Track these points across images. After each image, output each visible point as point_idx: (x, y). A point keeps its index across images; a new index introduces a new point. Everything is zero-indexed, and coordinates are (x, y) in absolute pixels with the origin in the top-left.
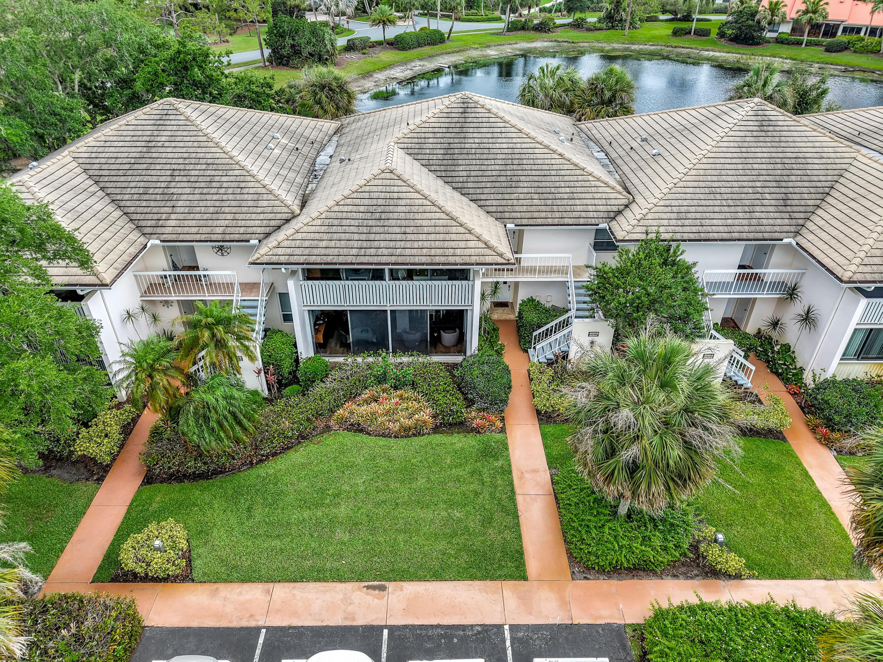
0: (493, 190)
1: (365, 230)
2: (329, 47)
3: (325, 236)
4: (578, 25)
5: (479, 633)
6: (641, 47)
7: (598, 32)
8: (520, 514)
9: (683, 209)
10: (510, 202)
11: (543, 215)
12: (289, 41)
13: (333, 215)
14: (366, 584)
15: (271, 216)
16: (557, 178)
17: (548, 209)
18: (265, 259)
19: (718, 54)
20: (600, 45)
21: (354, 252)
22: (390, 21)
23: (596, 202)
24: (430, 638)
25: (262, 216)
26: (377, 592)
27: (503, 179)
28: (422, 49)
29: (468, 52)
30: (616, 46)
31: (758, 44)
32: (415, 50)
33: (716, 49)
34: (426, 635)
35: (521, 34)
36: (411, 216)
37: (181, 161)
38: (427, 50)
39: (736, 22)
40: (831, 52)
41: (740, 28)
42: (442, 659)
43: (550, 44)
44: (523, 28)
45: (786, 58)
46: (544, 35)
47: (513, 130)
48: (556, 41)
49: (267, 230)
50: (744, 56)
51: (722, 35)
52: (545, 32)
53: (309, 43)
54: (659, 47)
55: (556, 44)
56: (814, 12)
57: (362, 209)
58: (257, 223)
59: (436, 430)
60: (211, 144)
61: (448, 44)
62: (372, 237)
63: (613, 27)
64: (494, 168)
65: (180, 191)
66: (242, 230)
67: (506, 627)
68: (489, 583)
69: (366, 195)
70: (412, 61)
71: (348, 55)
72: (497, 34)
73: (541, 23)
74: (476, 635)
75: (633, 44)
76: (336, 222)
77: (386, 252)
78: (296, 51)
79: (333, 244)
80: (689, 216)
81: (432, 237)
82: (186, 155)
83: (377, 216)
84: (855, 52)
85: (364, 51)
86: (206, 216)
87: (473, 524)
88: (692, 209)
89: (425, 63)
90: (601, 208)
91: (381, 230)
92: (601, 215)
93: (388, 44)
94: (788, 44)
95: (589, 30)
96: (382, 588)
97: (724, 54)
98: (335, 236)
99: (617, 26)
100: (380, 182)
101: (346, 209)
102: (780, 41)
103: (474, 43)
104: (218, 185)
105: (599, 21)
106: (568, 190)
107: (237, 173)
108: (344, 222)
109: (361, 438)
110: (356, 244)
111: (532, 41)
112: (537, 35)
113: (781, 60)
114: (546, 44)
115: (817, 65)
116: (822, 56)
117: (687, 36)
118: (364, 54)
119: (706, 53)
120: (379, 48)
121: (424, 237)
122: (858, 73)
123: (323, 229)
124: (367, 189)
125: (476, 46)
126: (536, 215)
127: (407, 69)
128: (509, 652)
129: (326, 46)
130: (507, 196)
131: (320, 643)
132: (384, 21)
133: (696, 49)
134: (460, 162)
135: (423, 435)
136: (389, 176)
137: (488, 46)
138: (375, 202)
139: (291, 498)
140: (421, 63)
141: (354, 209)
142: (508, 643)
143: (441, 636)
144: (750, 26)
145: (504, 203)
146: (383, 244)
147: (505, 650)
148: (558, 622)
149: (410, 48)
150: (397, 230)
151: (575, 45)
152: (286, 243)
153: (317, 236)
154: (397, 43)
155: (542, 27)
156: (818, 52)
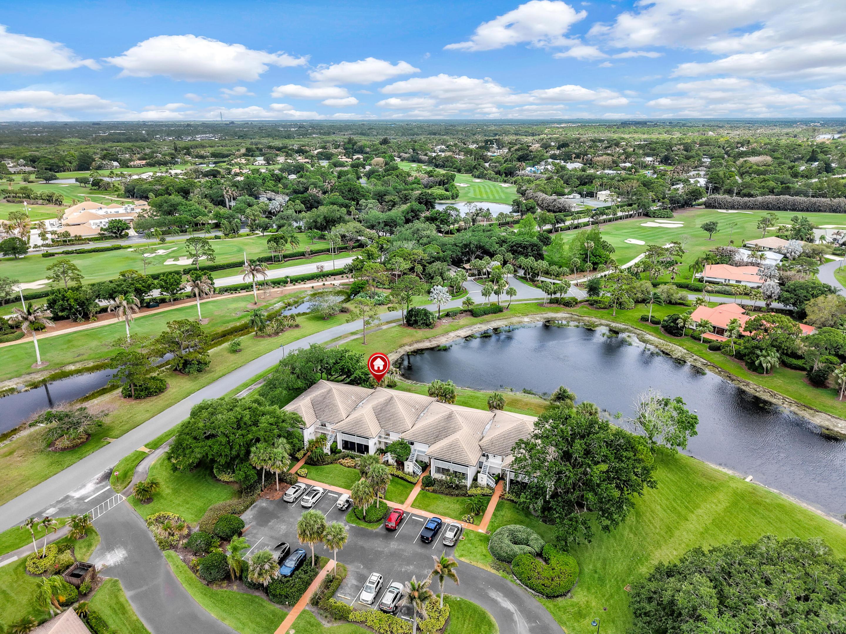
4: (591, 304)
12: (413, 318)
13: (351, 421)
19: (653, 338)
20: (595, 320)
25: (339, 418)
28: (486, 316)
29: (512, 319)
30: (604, 322)
32: (482, 317)
33: (655, 335)
38: (489, 317)
43: (567, 315)
44: (556, 303)
46: (568, 309)
50: (665, 343)
53: (422, 319)
54: (627, 327)
55: (570, 315)
56: (704, 327)
57: (355, 422)
61: (505, 312)
71: (446, 320)
75: (614, 322)
84: (722, 353)
85: (454, 317)
89: (482, 326)
97: (656, 339)
108: (351, 424)
109: (341, 466)
113: (681, 349)
115: (695, 357)
117: (647, 323)
120: (463, 314)
122: (710, 367)
127: (470, 330)
129: (430, 320)
133: (645, 332)
149: (479, 316)
151: (581, 318)
154: (473, 313)
155: (567, 304)
156: (704, 348)
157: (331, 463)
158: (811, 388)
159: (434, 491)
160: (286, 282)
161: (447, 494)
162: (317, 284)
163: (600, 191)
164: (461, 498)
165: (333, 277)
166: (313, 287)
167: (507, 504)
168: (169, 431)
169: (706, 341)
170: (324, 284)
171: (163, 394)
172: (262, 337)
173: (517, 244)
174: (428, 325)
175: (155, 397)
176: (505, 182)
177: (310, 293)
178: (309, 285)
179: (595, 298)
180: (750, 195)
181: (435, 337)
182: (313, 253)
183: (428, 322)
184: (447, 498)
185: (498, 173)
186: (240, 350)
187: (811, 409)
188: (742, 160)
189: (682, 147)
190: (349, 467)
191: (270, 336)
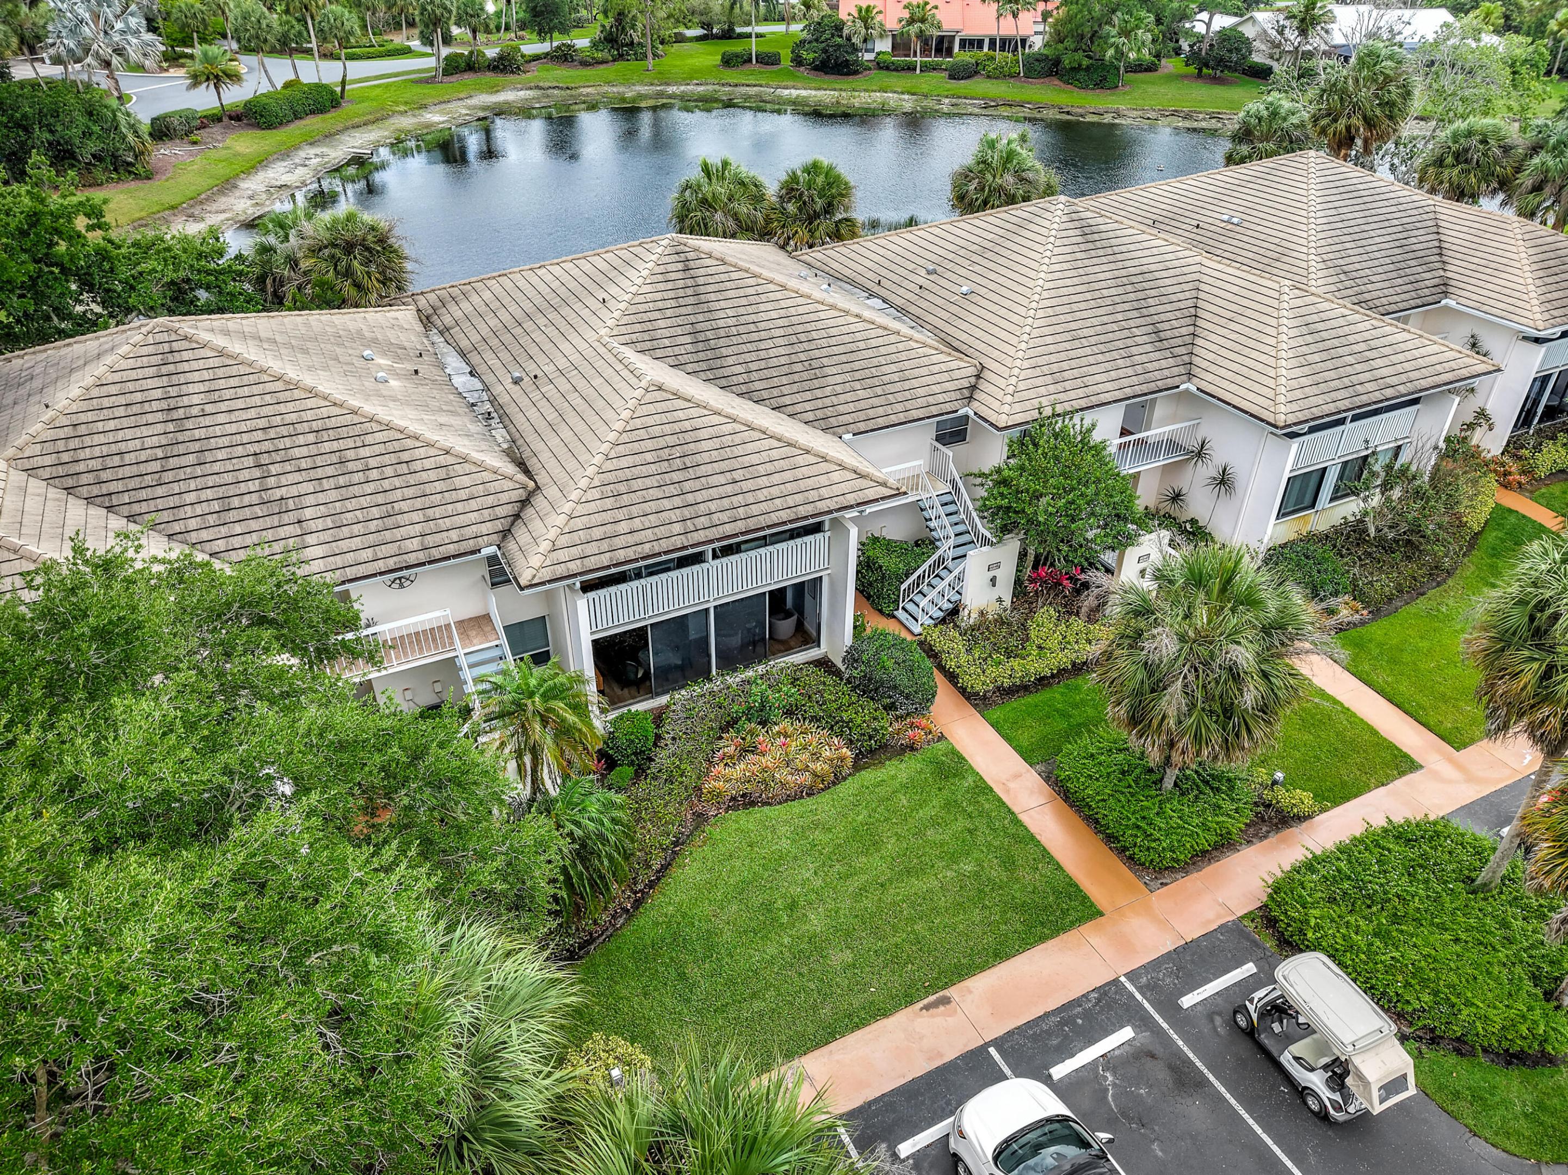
0: (795, 388)
1: (673, 490)
2: (131, 138)
3: (620, 515)
4: (563, 56)
5: (1099, 1000)
6: (682, 88)
7: (602, 67)
8: (1038, 837)
9: (1055, 368)
10: (827, 402)
11: (881, 411)
13: (610, 477)
14: (921, 1004)
15: (490, 500)
16: (870, 353)
17: (881, 400)
18: (546, 574)
19: (804, 93)
20: (615, 89)
21: (677, 528)
22: (229, 76)
23: (938, 378)
24: (1049, 1033)
25: (474, 505)
26: (942, 1008)
27: (798, 367)
28: (303, 122)
29: (392, 121)
30: (643, 89)
31: (856, 73)
32: (292, 126)
33: (799, 85)
34: (1042, 1031)
35: (471, 78)
36: (728, 452)
37: (259, 435)
38: (313, 123)
39: (817, 40)
40: (959, 79)
41: (825, 51)
42: (1081, 1050)
45: (903, 93)
46: (512, 77)
47: (772, 287)
48: (538, 88)
49: (498, 525)
50: (844, 94)
51: (798, 61)
52: (512, 72)
53: (87, 134)
54: (710, 88)
56: (923, 21)
57: (649, 457)
58: (473, 517)
59: (857, 766)
60: (297, 394)
61: (347, 108)
62: (690, 498)
63: (621, 57)
64: (778, 352)
65: (294, 491)
66: (454, 535)
67: (1123, 979)
68: (1064, 937)
69: (642, 434)
70: (297, 148)
71: (164, 150)
72: (427, 81)
73: (501, 58)
74: (1097, 1004)
75: (668, 85)
76: (622, 488)
77: (724, 517)
79: (637, 523)
80: (1067, 375)
81: (776, 478)
82: (262, 423)
83: (678, 463)
84: (989, 77)
85: (194, 138)
86: (373, 526)
87: (996, 873)
88: (1065, 365)
89: (325, 150)
90: (949, 386)
91: (696, 485)
92: (954, 396)
93: (231, 118)
94: (896, 70)
96: (946, 1001)
97: (813, 93)
98: (635, 510)
99: (628, 54)
100: (651, 409)
101: (624, 462)
102: (882, 66)
103: (396, 103)
104: (359, 465)
105: (594, 45)
106: (893, 368)
107: (380, 437)
108: (636, 485)
109: (758, 813)
110: (673, 516)
111: (494, 90)
112: (500, 79)
113: (896, 95)
114: (522, 94)
115: (947, 101)
116: (949, 86)
117: (747, 66)
118: (195, 143)
119: (786, 92)
120: (216, 130)
121: (764, 481)
122: (1003, 108)
123: (609, 503)
124: (638, 423)
125: (402, 108)
126: (871, 413)
127: (297, 166)
128: (1146, 1005)
129: (124, 138)
130: (819, 393)
131: (923, 1103)
132: (217, 77)
133: (768, 86)
134: (724, 352)
135: (844, 779)
136: (658, 395)
137: (424, 107)
138: (661, 442)
139: (727, 935)
140: (318, 150)
141: (638, 459)
142: (1139, 997)
143: (1063, 1023)
144: (839, 46)
145: (819, 403)
146: (713, 506)
147: (1140, 1005)
148: (1172, 948)
149: (281, 124)
150: (721, 479)
151: (573, 92)
152: (564, 540)
153: (607, 516)
154: (254, 115)
155: (504, 66)
169: (926, 67)
174: (122, 164)
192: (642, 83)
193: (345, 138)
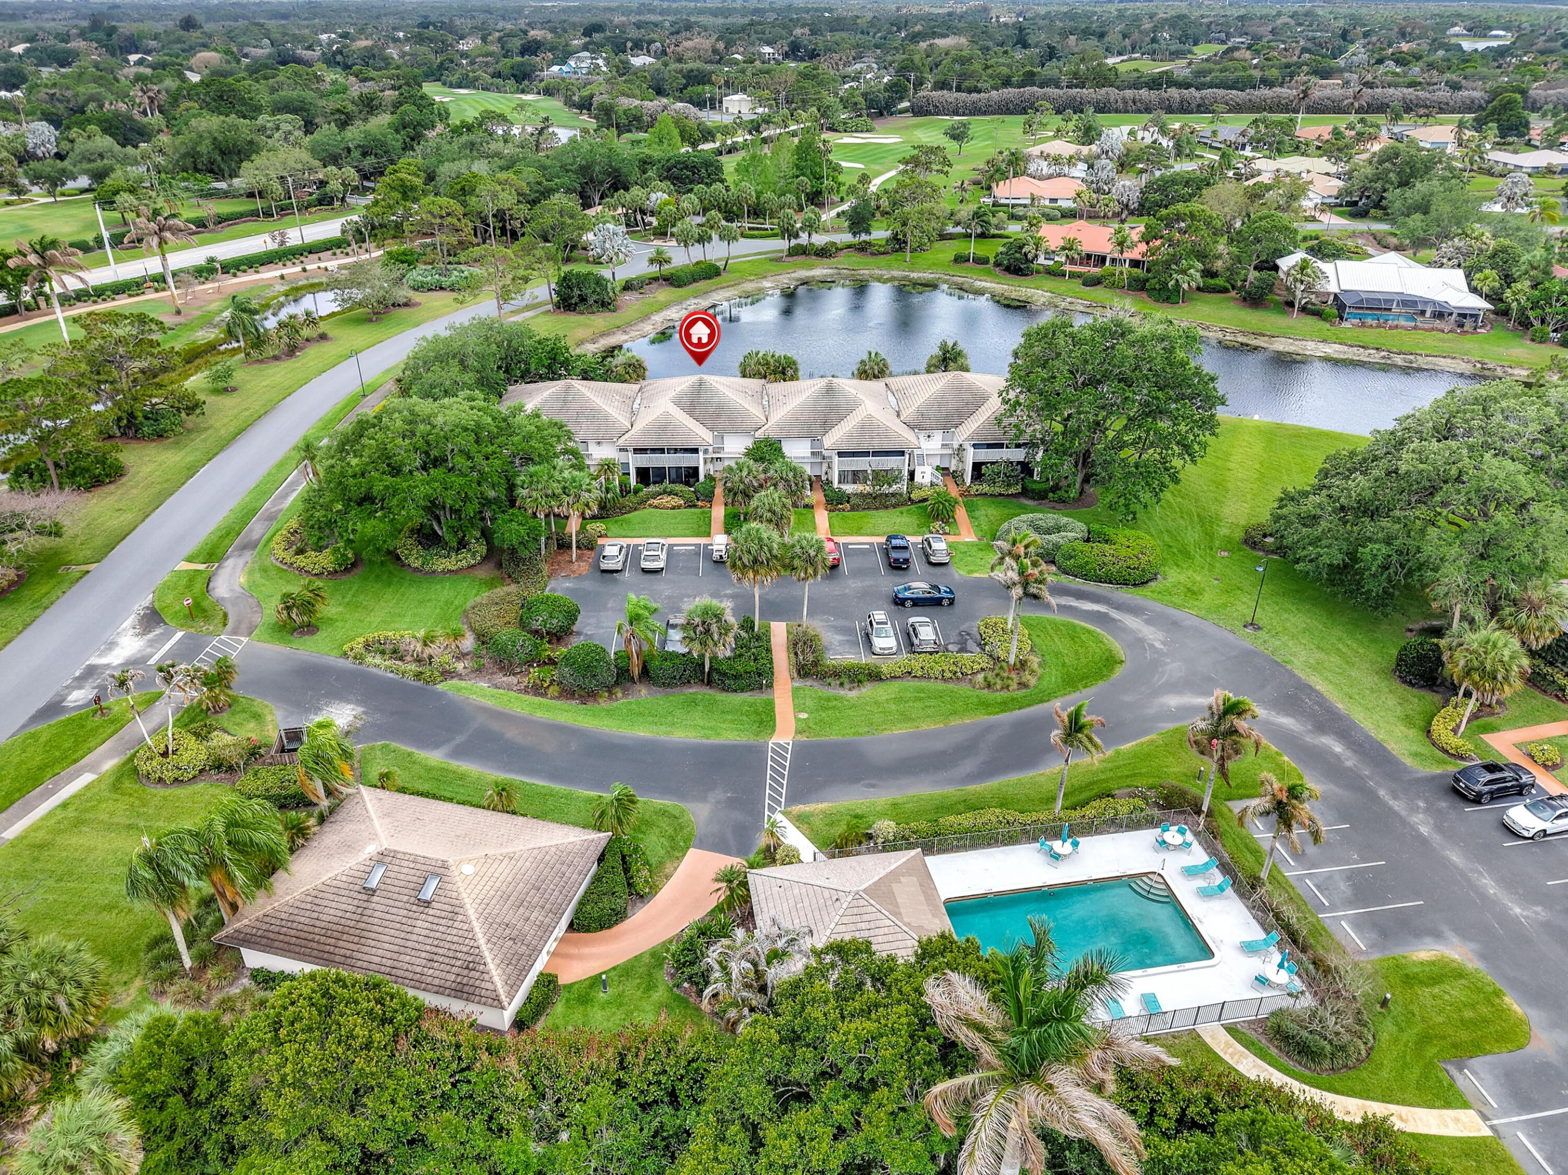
0: (709, 419)
1: (658, 434)
2: (611, 292)
4: (862, 248)
7: (882, 256)
9: (786, 426)
11: (733, 428)
12: (576, 292)
13: (644, 429)
15: (620, 430)
19: (988, 285)
20: (880, 272)
22: (666, 262)
25: (617, 430)
28: (697, 284)
29: (742, 285)
30: (895, 274)
31: (1024, 275)
32: (691, 286)
33: (992, 280)
35: (802, 259)
36: (676, 429)
38: (702, 285)
40: (1087, 285)
41: (1010, 259)
43: (831, 271)
44: (804, 253)
45: (1047, 292)
46: (824, 260)
48: (837, 267)
49: (618, 436)
51: (997, 264)
52: (827, 257)
53: (594, 292)
54: (937, 276)
55: (835, 271)
56: (1070, 249)
57: (656, 427)
58: (615, 432)
61: (724, 276)
62: (661, 437)
67: (702, 545)
70: (687, 299)
71: (628, 297)
72: (777, 260)
73: (824, 247)
75: (913, 272)
78: (583, 299)
82: (580, 406)
84: (1106, 287)
85: (641, 290)
86: (594, 431)
89: (700, 300)
90: (756, 426)
91: (663, 434)
93: (663, 280)
95: (873, 254)
97: (994, 286)
99: (901, 249)
100: (663, 416)
101: (648, 428)
102: (1048, 272)
103: (750, 275)
104: (597, 418)
105: (887, 242)
107: (603, 413)
110: (653, 440)
111: (811, 267)
112: (819, 260)
113: (1042, 293)
114: (827, 271)
116: (1077, 290)
117: (967, 264)
118: (641, 293)
120: (655, 285)
124: (659, 419)
125: (752, 278)
126: (728, 428)
127: (683, 308)
129: (608, 293)
130: (717, 423)
132: (660, 262)
133: (971, 278)
137: (765, 277)
138: (661, 424)
140: (696, 300)
144: (1017, 259)
145: (714, 424)
149: (685, 285)
151: (855, 273)
152: (627, 440)
154: (673, 280)
155: (823, 253)
156: (1076, 285)
157: (636, 509)
158: (1249, 310)
159: (852, 509)
160: (212, 271)
161: (877, 509)
162: (292, 270)
163: (726, 95)
164: (904, 509)
165: (315, 256)
166: (282, 277)
167: (979, 501)
168: (218, 529)
169: (1073, 275)
170: (304, 270)
171: (124, 479)
172: (261, 362)
173: (679, 162)
174: (605, 305)
175: (112, 487)
176: (523, 92)
177: (282, 288)
178: (269, 273)
179: (864, 237)
180: (979, 92)
181: (629, 325)
182: (222, 220)
183: (607, 300)
184: (882, 513)
185: (497, 75)
186: (234, 389)
187: (1264, 336)
188: (923, 45)
189: (807, 31)
190: (673, 508)
191: (276, 358)
192: (898, 269)
193: (714, 294)
